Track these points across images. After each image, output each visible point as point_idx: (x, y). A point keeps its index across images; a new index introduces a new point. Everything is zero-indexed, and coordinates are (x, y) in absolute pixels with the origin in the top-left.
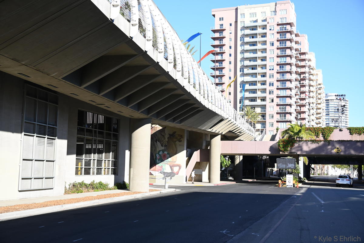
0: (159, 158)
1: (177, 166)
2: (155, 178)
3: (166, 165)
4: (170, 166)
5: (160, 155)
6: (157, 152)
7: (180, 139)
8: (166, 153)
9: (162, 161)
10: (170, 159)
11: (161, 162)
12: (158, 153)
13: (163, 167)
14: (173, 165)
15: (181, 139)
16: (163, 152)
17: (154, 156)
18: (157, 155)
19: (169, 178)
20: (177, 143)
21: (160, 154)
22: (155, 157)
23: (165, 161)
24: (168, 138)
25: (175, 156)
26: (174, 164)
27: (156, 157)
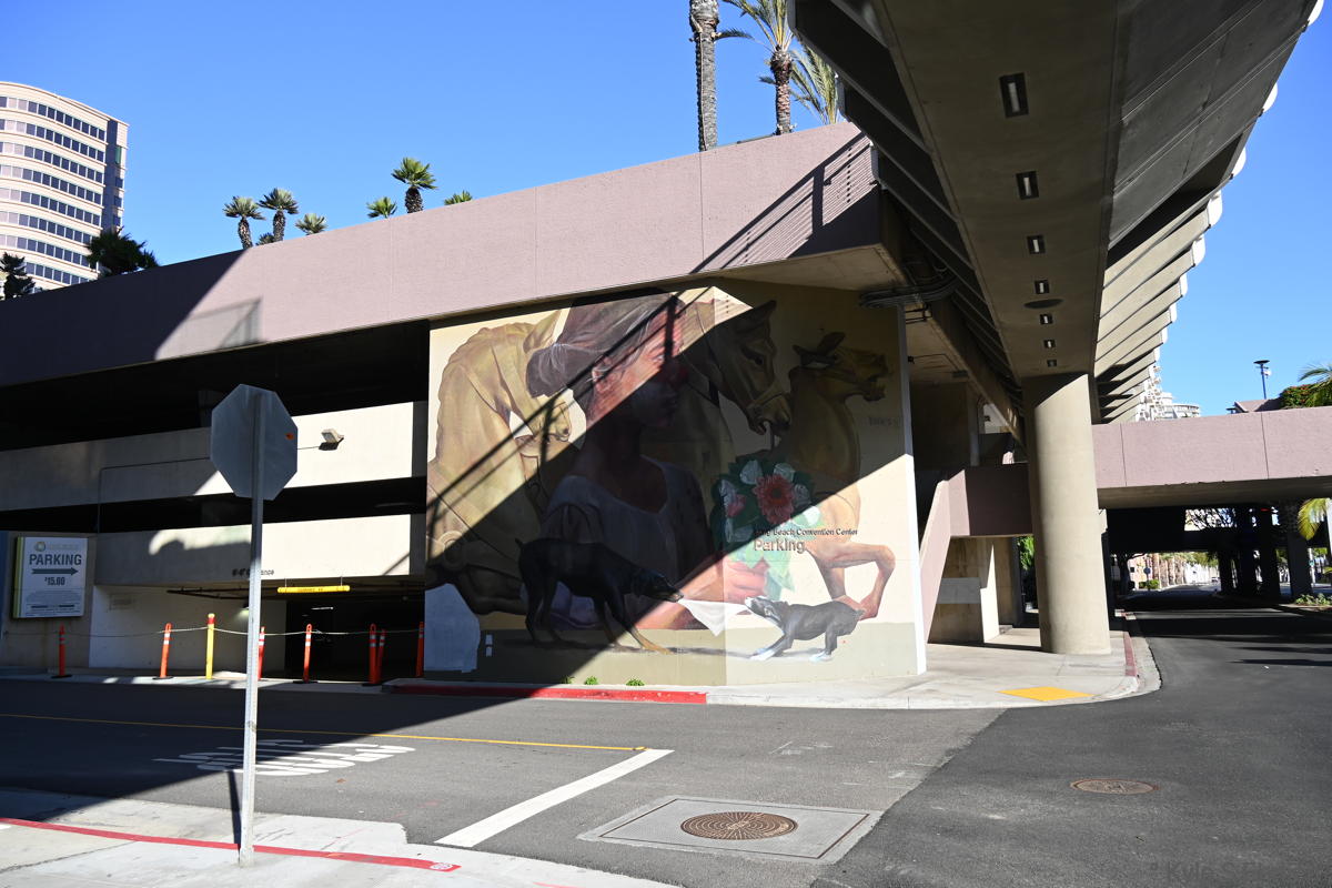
0: (740, 505)
1: (865, 561)
2: (721, 652)
3: (794, 553)
4: (817, 560)
5: (744, 489)
6: (726, 470)
7: (874, 378)
8: (784, 471)
9: (762, 527)
10: (812, 515)
11: (755, 536)
12: (734, 477)
13: (775, 570)
14: (840, 554)
15: (880, 382)
16: (767, 469)
17: (707, 496)
18: (722, 490)
19: (820, 641)
20: (856, 404)
21: (744, 480)
22: (709, 506)
23: (782, 527)
24: (792, 374)
25: (847, 492)
26: (843, 546)
27: (719, 501)
